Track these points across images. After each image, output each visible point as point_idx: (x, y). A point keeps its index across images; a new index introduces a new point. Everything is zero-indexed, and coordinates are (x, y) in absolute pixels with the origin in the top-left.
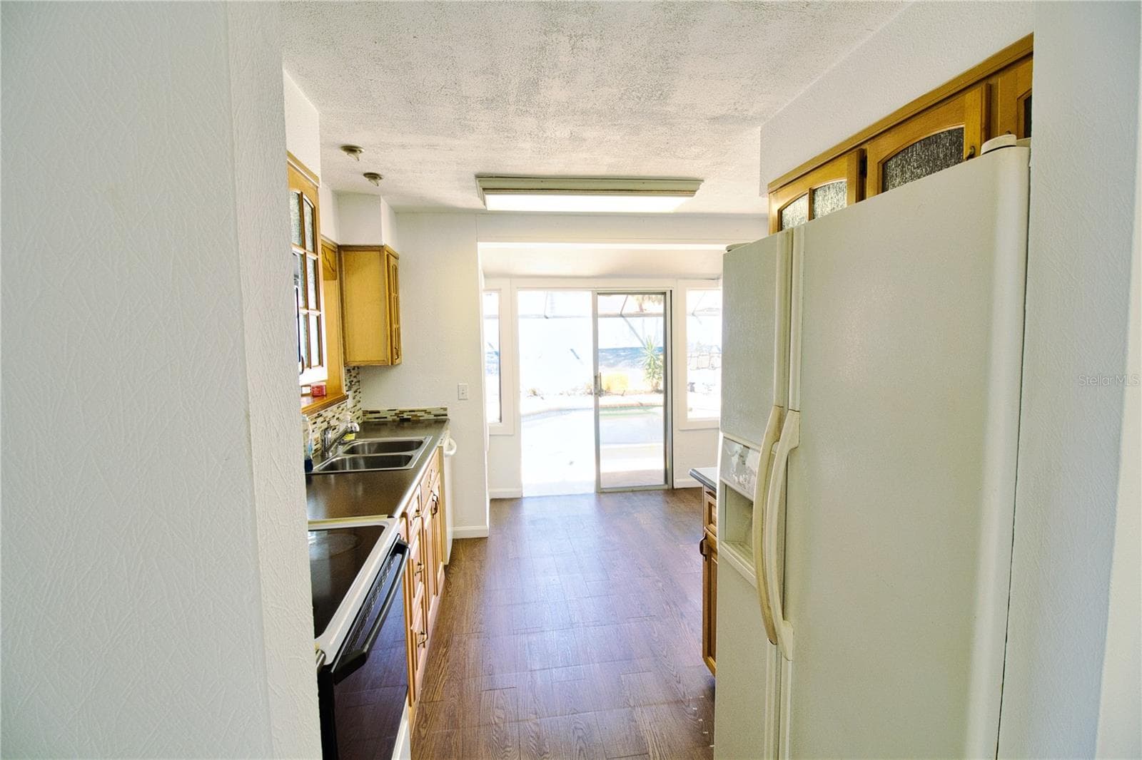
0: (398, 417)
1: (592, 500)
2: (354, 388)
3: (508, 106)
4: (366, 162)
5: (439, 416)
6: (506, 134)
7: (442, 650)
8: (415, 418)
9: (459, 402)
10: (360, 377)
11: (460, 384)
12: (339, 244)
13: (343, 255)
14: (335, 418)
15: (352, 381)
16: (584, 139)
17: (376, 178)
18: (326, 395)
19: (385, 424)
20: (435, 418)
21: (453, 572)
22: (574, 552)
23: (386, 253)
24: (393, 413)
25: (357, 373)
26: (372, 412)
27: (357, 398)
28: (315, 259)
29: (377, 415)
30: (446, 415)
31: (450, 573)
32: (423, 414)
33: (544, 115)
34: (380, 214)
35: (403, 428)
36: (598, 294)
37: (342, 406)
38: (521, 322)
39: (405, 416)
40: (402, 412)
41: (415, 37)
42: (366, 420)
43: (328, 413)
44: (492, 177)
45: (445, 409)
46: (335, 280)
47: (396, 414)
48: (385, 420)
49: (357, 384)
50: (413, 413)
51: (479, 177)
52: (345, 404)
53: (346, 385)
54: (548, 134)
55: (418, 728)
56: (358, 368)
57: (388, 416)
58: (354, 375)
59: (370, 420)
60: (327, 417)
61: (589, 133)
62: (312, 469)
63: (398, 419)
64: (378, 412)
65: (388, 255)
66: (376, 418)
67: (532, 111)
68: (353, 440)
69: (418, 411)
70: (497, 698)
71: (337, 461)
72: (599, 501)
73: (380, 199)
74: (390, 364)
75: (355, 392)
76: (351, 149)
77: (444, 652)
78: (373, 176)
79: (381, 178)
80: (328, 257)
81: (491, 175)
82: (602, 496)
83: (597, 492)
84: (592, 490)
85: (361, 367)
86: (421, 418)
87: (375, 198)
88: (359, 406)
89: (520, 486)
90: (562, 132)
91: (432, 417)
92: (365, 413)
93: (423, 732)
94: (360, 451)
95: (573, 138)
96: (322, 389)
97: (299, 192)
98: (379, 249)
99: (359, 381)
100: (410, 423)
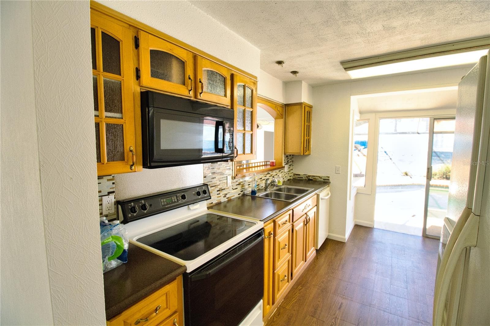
0: (307, 178)
1: (420, 239)
2: (290, 164)
3: (337, 22)
4: (288, 67)
5: (326, 180)
6: (344, 37)
7: (300, 287)
8: (314, 180)
9: (335, 174)
10: (293, 159)
11: (337, 166)
12: (285, 103)
13: (286, 109)
14: (277, 175)
15: (289, 161)
16: (394, 28)
17: (296, 73)
18: (275, 166)
19: (302, 180)
20: (324, 180)
21: (321, 253)
22: (391, 266)
23: (303, 106)
24: (305, 176)
25: (291, 158)
26: (297, 175)
27: (291, 168)
28: (252, 110)
29: (299, 176)
30: (329, 180)
31: (319, 254)
32: (318, 178)
33: (360, 20)
34: (302, 89)
35: (309, 183)
36: (434, 119)
37: (282, 171)
38: (380, 136)
39: (310, 178)
40: (309, 176)
41: (276, 4)
42: (294, 178)
43: (274, 173)
44: (349, 62)
45: (329, 177)
46: (283, 118)
47: (307, 177)
48: (302, 178)
49: (292, 162)
50: (314, 177)
51: (342, 63)
52: (284, 170)
53: (285, 162)
54: (368, 30)
55: (274, 317)
56: (293, 155)
57: (303, 177)
58: (289, 158)
59: (296, 178)
60: (273, 175)
61: (396, 23)
62: (256, 194)
63: (307, 179)
64: (299, 175)
65: (305, 107)
66: (298, 177)
67: (352, 20)
68: (281, 185)
69: (316, 176)
70: (313, 322)
71: (269, 193)
72: (424, 241)
73: (302, 82)
74: (302, 154)
75: (290, 166)
76: (280, 63)
77: (300, 288)
78: (294, 72)
79: (298, 73)
80: (279, 109)
81: (348, 61)
82: (427, 239)
83: (423, 236)
84: (420, 234)
85: (294, 155)
86: (317, 180)
87: (299, 82)
88: (291, 171)
89: (373, 221)
90: (377, 27)
91: (322, 180)
92: (295, 174)
93: (275, 319)
94: (283, 191)
95: (387, 28)
96: (274, 163)
97: (244, 84)
98: (300, 104)
99: (293, 161)
100: (313, 181)
